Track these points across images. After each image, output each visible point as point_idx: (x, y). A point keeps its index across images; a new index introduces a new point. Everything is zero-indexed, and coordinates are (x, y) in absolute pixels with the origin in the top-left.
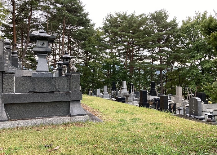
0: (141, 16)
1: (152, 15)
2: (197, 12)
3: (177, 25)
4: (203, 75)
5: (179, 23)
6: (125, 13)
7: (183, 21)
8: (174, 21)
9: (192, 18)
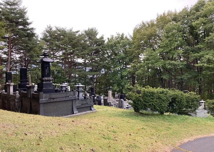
0: (77, 32)
1: (86, 32)
2: (118, 33)
3: (104, 41)
4: (122, 79)
5: (106, 40)
6: (64, 28)
7: (108, 39)
8: (102, 38)
9: (114, 36)
